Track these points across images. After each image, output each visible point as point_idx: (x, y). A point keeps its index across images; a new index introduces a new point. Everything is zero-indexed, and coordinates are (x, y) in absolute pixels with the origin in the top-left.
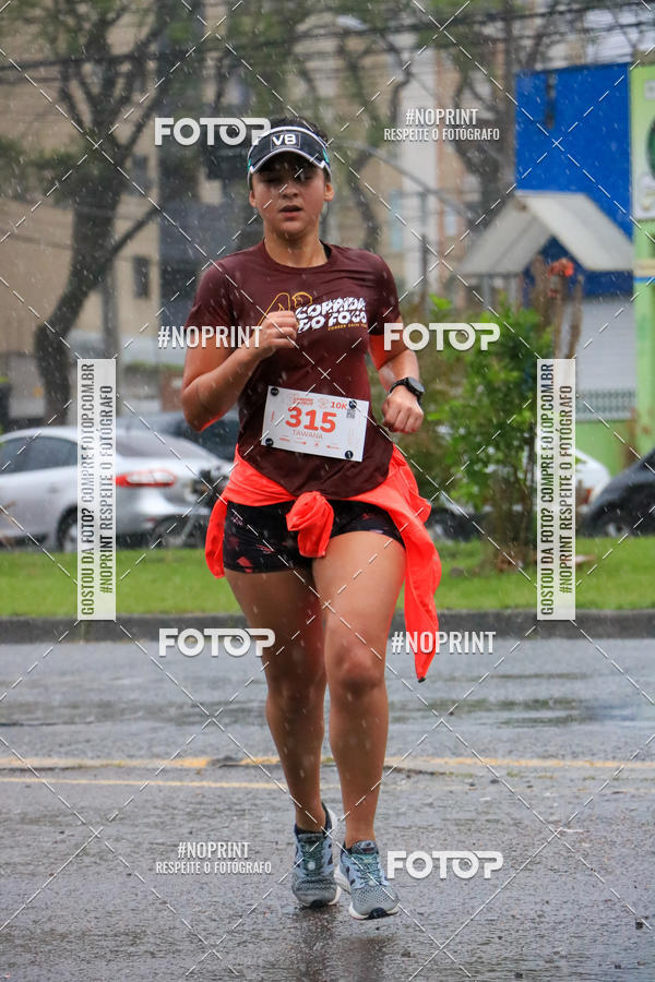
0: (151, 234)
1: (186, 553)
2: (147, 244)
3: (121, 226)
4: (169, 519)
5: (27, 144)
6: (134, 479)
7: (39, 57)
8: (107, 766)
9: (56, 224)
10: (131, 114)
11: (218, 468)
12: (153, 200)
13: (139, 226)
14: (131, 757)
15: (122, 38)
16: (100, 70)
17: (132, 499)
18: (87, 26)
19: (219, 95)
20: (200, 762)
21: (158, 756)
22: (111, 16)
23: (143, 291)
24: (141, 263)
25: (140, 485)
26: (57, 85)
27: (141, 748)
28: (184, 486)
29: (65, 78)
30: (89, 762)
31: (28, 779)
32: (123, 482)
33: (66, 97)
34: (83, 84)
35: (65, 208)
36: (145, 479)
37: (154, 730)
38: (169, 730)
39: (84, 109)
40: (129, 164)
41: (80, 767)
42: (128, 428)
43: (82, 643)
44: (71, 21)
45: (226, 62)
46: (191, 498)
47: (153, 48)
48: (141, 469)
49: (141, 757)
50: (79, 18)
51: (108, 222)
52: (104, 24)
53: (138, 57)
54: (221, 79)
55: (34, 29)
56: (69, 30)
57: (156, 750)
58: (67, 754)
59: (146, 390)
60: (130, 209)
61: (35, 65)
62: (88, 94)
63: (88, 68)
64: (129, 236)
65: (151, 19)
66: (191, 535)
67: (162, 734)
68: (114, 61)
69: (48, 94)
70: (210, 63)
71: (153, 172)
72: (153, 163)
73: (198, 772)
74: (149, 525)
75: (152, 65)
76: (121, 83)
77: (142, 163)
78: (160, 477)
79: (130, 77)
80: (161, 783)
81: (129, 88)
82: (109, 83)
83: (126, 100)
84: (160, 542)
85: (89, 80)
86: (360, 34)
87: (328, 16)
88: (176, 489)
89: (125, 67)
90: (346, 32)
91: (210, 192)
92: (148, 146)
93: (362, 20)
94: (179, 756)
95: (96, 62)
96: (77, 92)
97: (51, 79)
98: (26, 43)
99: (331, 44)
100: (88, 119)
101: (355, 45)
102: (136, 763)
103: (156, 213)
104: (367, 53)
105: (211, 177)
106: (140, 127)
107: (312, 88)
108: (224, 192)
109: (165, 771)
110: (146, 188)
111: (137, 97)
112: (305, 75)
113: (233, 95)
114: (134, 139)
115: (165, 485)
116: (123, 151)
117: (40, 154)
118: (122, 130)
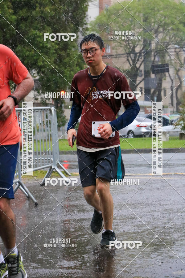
0: (143, 83)
2: (142, 85)
3: (138, 82)
4: (146, 132)
6: (140, 125)
7: (123, 53)
8: (137, 175)
10: (139, 63)
12: (143, 77)
13: (141, 82)
15: (137, 50)
17: (140, 129)
18: (131, 48)
19: (154, 59)
21: (145, 173)
22: (136, 46)
24: (141, 89)
25: (141, 127)
27: (142, 172)
28: (149, 126)
29: (128, 57)
30: (133, 174)
32: (138, 126)
33: (128, 60)
34: (131, 57)
36: (142, 126)
37: (144, 169)
39: (131, 62)
40: (139, 71)
41: (132, 175)
43: (132, 154)
44: (128, 47)
45: (155, 53)
47: (143, 51)
49: (143, 173)
50: (130, 46)
51: (135, 81)
52: (134, 47)
53: (140, 53)
54: (155, 56)
55: (122, 48)
56: (128, 48)
57: (145, 172)
58: (130, 173)
59: (143, 110)
60: (139, 79)
61: (122, 54)
62: (132, 59)
63: (132, 55)
64: (139, 84)
65: (142, 46)
67: (146, 169)
68: (136, 54)
69: (125, 59)
70: (153, 54)
71: (143, 73)
72: (143, 71)
74: (143, 133)
75: (143, 54)
76: (137, 57)
77: (141, 71)
78: (145, 125)
79: (139, 56)
80: (146, 178)
81: (139, 58)
82: (135, 58)
83: (138, 60)
84: (145, 136)
85: (132, 57)
86: (179, 48)
87: (173, 45)
88: (147, 127)
89: (138, 55)
90: (176, 48)
91: (153, 76)
92: (142, 68)
93: (179, 46)
94: (149, 173)
95: (133, 54)
96: (130, 59)
97: (125, 57)
98: (121, 51)
99: (173, 50)
100: (132, 63)
101: (178, 50)
102: (142, 174)
103: (143, 79)
104: (180, 51)
105: (153, 73)
106: (141, 65)
107: (170, 58)
108: (155, 76)
109: (147, 176)
110: (142, 75)
111: (140, 60)
112: (169, 55)
113: (157, 59)
114: (140, 67)
115: (146, 126)
116: (138, 69)
117: (123, 70)
118: (138, 66)
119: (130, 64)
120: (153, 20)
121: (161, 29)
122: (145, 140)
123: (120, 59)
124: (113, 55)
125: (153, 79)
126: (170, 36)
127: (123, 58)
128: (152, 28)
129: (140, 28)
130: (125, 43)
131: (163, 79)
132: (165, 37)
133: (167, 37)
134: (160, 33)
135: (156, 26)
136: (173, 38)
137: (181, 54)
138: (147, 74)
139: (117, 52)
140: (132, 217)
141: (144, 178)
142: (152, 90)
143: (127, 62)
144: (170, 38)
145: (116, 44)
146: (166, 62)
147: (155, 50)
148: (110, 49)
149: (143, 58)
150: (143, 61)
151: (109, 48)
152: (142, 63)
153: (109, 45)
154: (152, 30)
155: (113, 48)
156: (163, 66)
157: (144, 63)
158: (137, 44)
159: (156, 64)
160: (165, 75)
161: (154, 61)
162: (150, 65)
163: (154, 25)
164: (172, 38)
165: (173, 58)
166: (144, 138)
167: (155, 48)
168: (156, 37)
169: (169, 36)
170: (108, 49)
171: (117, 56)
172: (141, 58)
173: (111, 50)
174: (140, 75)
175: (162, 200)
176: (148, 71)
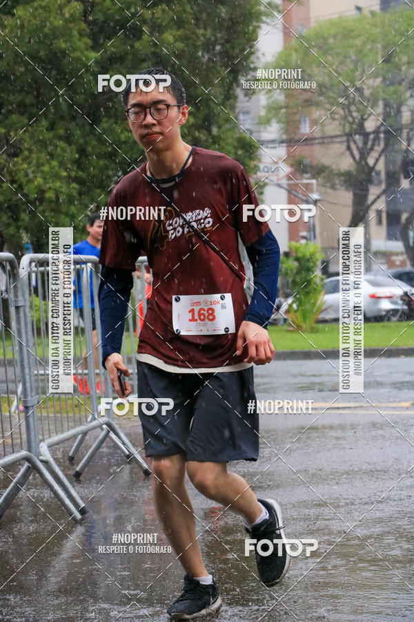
0: (383, 199)
1: (399, 323)
2: (381, 205)
3: (371, 198)
4: (393, 310)
5: (334, 167)
6: (378, 295)
7: (339, 133)
9: (346, 197)
10: (374, 155)
11: (411, 291)
12: (383, 186)
13: (378, 197)
14: (381, 402)
15: (370, 125)
16: (362, 138)
17: (377, 303)
18: (357, 121)
19: (409, 145)
20: (407, 404)
21: (391, 402)
22: (366, 116)
23: (380, 222)
24: (379, 213)
25: (380, 298)
26: (346, 144)
27: (384, 399)
28: (398, 297)
29: (348, 142)
31: (341, 411)
32: (373, 296)
33: (349, 148)
34: (355, 142)
35: (349, 191)
36: (382, 295)
38: (394, 392)
39: (356, 153)
40: (373, 174)
41: (361, 407)
42: (375, 275)
44: (350, 119)
45: (411, 133)
46: (400, 302)
47: (382, 129)
48: (380, 291)
49: (384, 402)
50: (354, 118)
51: (365, 196)
52: (363, 120)
53: (377, 132)
54: (409, 140)
55: (337, 122)
56: (349, 122)
59: (383, 261)
60: (374, 191)
61: (336, 136)
62: (357, 147)
63: (357, 137)
64: (374, 201)
65: (381, 118)
66: (400, 316)
68: (368, 134)
69: (344, 147)
70: (404, 134)
71: (383, 176)
72: (383, 173)
73: (407, 408)
74: (384, 313)
75: (382, 135)
76: (370, 143)
77: (379, 174)
78: (388, 295)
79: (374, 140)
80: (393, 412)
81: (373, 145)
82: (365, 143)
83: (372, 149)
84: (389, 320)
85: (358, 142)
88: (394, 299)
89: (372, 137)
91: (405, 184)
92: (381, 166)
94: (399, 402)
95: (360, 134)
96: (353, 146)
97: (343, 142)
98: (333, 128)
100: (357, 157)
102: (383, 405)
103: (384, 192)
105: (405, 178)
106: (377, 160)
108: (411, 184)
109: (394, 408)
110: (380, 183)
111: (376, 148)
114: (375, 164)
115: (390, 297)
116: (372, 169)
117: (339, 171)
118: (371, 161)
119: (354, 158)
120: (405, 59)
122: (389, 327)
123: (331, 146)
124: (315, 139)
125: (404, 192)
127: (337, 146)
128: (403, 77)
129: (376, 77)
130: (342, 112)
138: (392, 179)
139: (323, 132)
140: (363, 500)
141: (389, 412)
142: (404, 216)
143: (348, 153)
145: (323, 112)
147: (409, 127)
148: (308, 125)
149: (382, 145)
150: (383, 151)
151: (305, 123)
152: (380, 156)
153: (306, 116)
154: (403, 80)
155: (314, 123)
157: (385, 156)
158: (368, 112)
159: (412, 157)
161: (406, 151)
162: (399, 159)
166: (386, 323)
167: (409, 122)
170: (303, 126)
171: (326, 140)
172: (379, 145)
173: (310, 127)
174: (376, 182)
176: (394, 173)
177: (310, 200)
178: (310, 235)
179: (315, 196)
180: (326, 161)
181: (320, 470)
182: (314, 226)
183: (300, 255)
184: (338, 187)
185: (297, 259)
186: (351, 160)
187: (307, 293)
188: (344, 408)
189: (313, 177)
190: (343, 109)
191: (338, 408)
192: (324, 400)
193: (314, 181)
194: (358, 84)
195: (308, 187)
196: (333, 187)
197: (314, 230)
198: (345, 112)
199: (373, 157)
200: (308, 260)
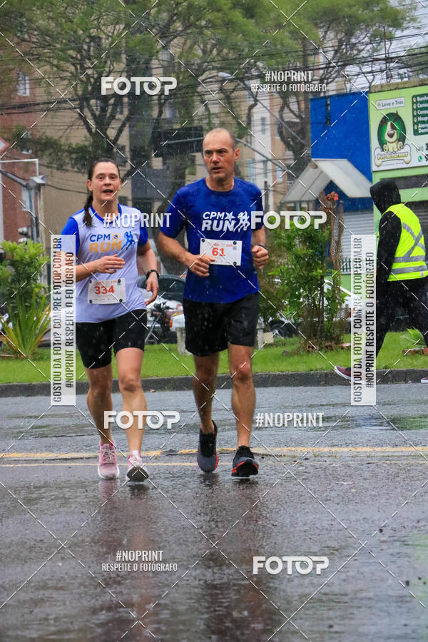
1: (149, 347)
5: (63, 141)
7: (69, 96)
9: (79, 181)
10: (115, 125)
11: (164, 304)
12: (128, 166)
16: (99, 103)
18: (91, 80)
19: (161, 113)
20: (157, 453)
29: (81, 108)
33: (82, 117)
34: (90, 109)
35: (83, 174)
39: (91, 122)
44: (83, 78)
50: (88, 77)
55: (66, 82)
56: (83, 83)
61: (66, 101)
62: (93, 115)
63: (93, 102)
69: (75, 115)
71: (128, 154)
72: (127, 149)
73: (156, 458)
75: (126, 100)
76: (110, 109)
77: (123, 148)
79: (115, 105)
81: (114, 111)
82: (103, 110)
83: (113, 117)
85: (94, 108)
86: (231, 80)
87: (214, 73)
89: (112, 101)
90: (223, 80)
91: (157, 163)
92: (124, 140)
93: (232, 74)
94: (147, 449)
95: (98, 98)
96: (88, 115)
97: (75, 108)
98: (62, 91)
99: (216, 86)
100: (94, 128)
101: (228, 86)
103: (129, 174)
104: (234, 90)
105: (156, 156)
106: (120, 131)
107: (207, 109)
108: (164, 164)
110: (124, 162)
111: (118, 116)
112: (203, 101)
113: (167, 114)
114: (117, 137)
116: (112, 143)
117: (70, 145)
118: (112, 133)
119: (89, 129)
121: (178, 26)
123: (58, 113)
124: (38, 104)
125: (157, 174)
126: (205, 46)
127: (67, 113)
128: (153, 22)
129: (117, 23)
130: (72, 69)
131: (187, 171)
132: (191, 48)
133: (196, 46)
134: (176, 37)
135: (165, 15)
136: (215, 52)
137: (236, 97)
138: (139, 155)
139: (49, 93)
142: (156, 206)
143: (81, 123)
144: (204, 52)
145: (48, 68)
146: (196, 123)
148: (28, 86)
149: (126, 112)
150: (128, 119)
151: (25, 84)
152: (123, 125)
153: (25, 75)
154: (153, 27)
155: (37, 82)
156: (186, 132)
157: (130, 126)
159: (166, 127)
160: (193, 160)
161: (158, 120)
162: (149, 131)
163: (158, 12)
164: (211, 52)
165: (214, 109)
168: (165, 48)
169: (202, 46)
170: (22, 87)
172: (121, 113)
173: (31, 89)
175: (184, 528)
176: (143, 149)
177: (32, 184)
178: (32, 232)
179: (38, 180)
180: (53, 133)
181: (41, 541)
182: (37, 218)
183: (17, 258)
184: (69, 167)
185: (13, 264)
186: (85, 131)
187: (28, 308)
188: (72, 459)
189: (35, 155)
190: (74, 64)
191: (66, 459)
192: (49, 448)
193: (36, 160)
194: (94, 32)
195: (28, 168)
196: (60, 168)
197: (37, 225)
198: (76, 69)
199: (113, 128)
200: (29, 264)
